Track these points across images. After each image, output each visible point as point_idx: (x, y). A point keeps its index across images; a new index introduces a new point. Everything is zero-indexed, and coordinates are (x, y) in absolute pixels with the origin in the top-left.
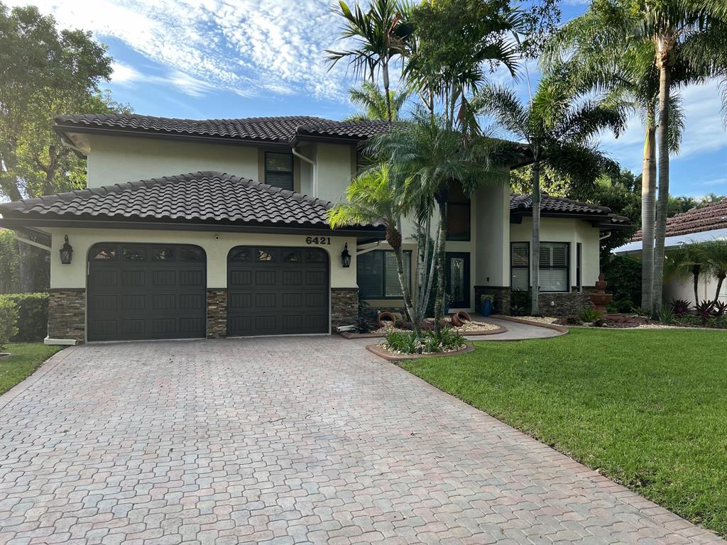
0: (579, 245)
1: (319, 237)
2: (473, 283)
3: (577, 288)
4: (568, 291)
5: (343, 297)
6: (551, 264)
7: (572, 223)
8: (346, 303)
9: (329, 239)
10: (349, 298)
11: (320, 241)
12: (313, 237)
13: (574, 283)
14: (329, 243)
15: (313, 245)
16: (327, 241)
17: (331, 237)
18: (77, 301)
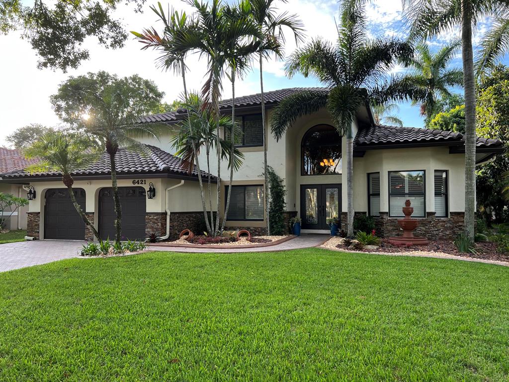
1: (140, 180)
5: (152, 219)
6: (407, 191)
7: (428, 151)
8: (154, 223)
9: (145, 181)
10: (156, 219)
11: (140, 182)
12: (136, 180)
13: (429, 209)
14: (145, 184)
15: (136, 185)
16: (144, 182)
17: (146, 179)
18: (37, 219)
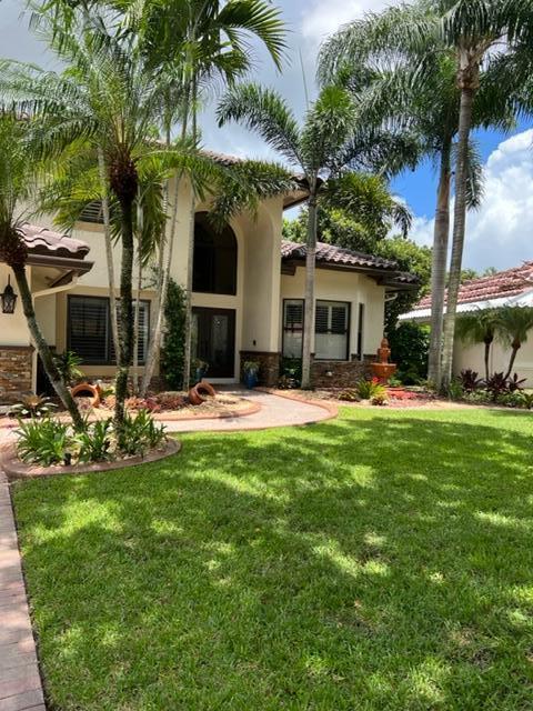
0: (361, 306)
2: (239, 347)
3: (358, 357)
4: (347, 359)
6: (329, 327)
13: (354, 350)
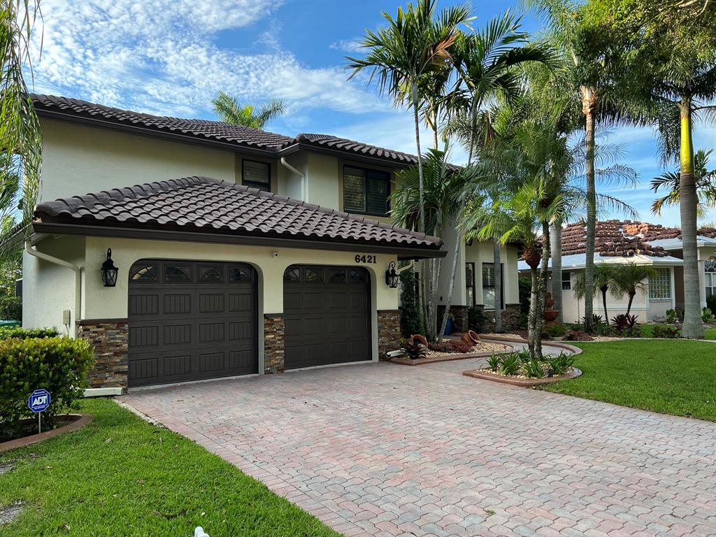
1: (366, 255)
5: (388, 320)
11: (367, 259)
12: (361, 255)
14: (375, 262)
15: (361, 264)
16: (373, 260)
17: (376, 255)
18: (118, 336)
